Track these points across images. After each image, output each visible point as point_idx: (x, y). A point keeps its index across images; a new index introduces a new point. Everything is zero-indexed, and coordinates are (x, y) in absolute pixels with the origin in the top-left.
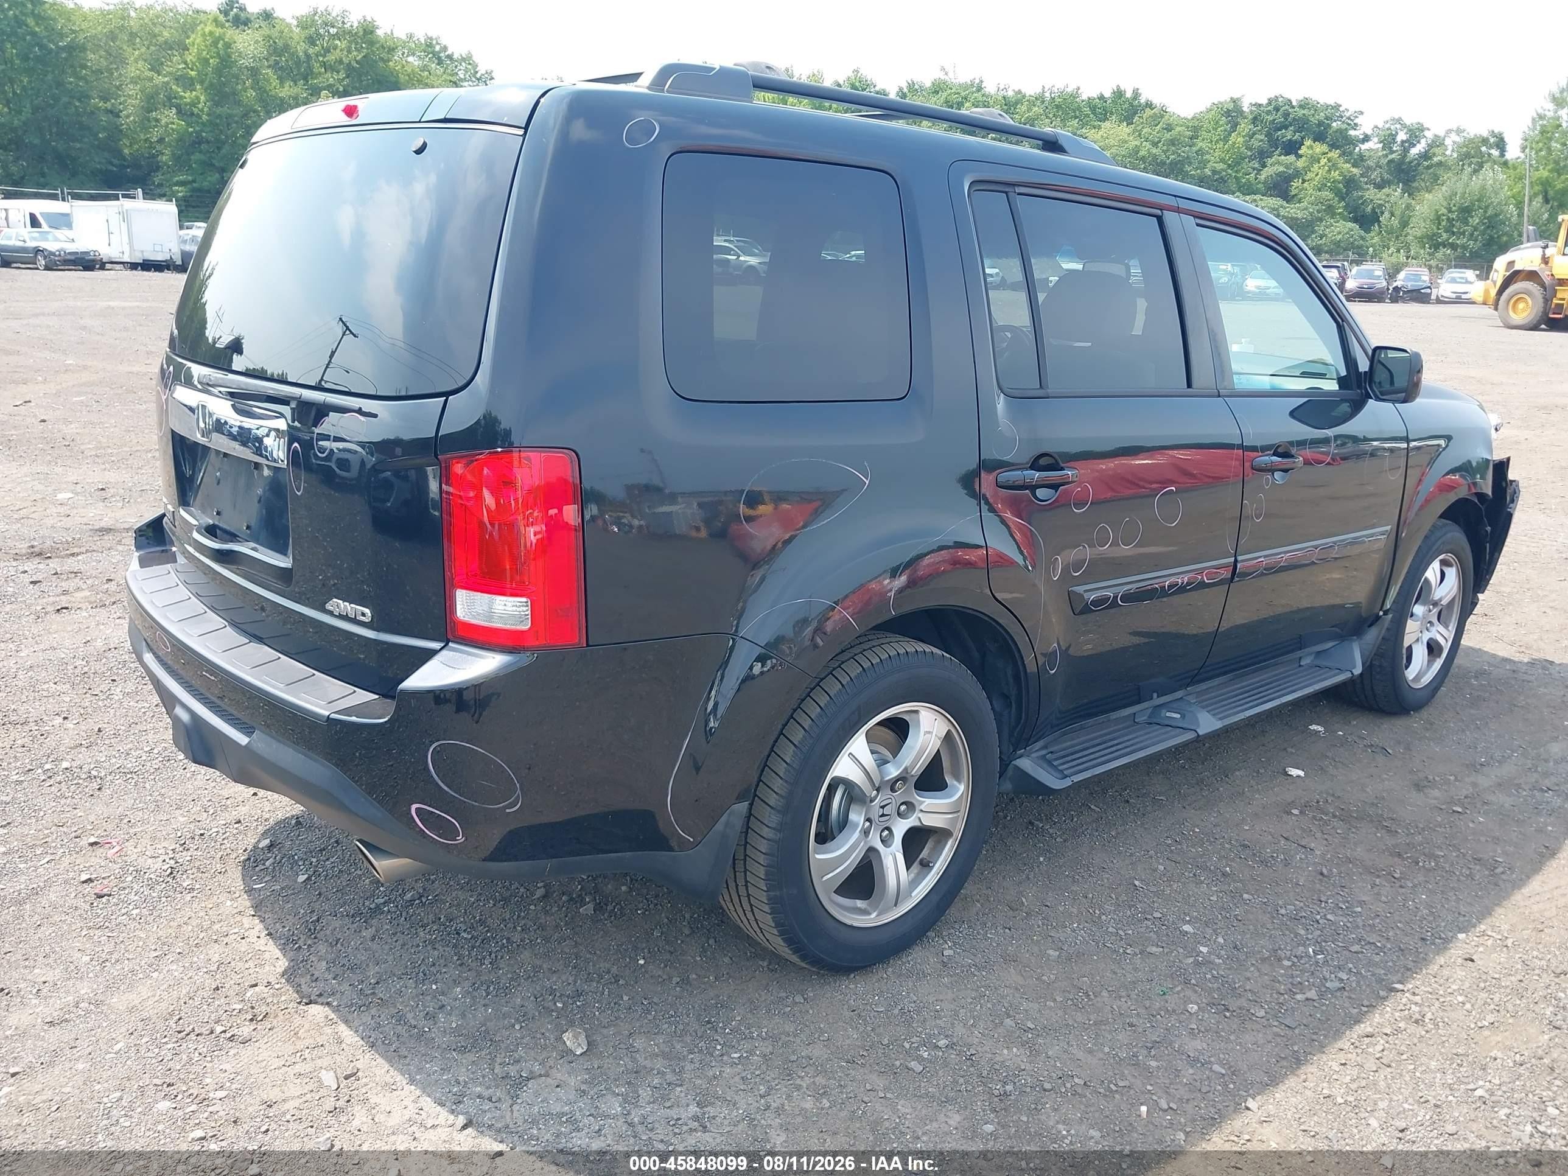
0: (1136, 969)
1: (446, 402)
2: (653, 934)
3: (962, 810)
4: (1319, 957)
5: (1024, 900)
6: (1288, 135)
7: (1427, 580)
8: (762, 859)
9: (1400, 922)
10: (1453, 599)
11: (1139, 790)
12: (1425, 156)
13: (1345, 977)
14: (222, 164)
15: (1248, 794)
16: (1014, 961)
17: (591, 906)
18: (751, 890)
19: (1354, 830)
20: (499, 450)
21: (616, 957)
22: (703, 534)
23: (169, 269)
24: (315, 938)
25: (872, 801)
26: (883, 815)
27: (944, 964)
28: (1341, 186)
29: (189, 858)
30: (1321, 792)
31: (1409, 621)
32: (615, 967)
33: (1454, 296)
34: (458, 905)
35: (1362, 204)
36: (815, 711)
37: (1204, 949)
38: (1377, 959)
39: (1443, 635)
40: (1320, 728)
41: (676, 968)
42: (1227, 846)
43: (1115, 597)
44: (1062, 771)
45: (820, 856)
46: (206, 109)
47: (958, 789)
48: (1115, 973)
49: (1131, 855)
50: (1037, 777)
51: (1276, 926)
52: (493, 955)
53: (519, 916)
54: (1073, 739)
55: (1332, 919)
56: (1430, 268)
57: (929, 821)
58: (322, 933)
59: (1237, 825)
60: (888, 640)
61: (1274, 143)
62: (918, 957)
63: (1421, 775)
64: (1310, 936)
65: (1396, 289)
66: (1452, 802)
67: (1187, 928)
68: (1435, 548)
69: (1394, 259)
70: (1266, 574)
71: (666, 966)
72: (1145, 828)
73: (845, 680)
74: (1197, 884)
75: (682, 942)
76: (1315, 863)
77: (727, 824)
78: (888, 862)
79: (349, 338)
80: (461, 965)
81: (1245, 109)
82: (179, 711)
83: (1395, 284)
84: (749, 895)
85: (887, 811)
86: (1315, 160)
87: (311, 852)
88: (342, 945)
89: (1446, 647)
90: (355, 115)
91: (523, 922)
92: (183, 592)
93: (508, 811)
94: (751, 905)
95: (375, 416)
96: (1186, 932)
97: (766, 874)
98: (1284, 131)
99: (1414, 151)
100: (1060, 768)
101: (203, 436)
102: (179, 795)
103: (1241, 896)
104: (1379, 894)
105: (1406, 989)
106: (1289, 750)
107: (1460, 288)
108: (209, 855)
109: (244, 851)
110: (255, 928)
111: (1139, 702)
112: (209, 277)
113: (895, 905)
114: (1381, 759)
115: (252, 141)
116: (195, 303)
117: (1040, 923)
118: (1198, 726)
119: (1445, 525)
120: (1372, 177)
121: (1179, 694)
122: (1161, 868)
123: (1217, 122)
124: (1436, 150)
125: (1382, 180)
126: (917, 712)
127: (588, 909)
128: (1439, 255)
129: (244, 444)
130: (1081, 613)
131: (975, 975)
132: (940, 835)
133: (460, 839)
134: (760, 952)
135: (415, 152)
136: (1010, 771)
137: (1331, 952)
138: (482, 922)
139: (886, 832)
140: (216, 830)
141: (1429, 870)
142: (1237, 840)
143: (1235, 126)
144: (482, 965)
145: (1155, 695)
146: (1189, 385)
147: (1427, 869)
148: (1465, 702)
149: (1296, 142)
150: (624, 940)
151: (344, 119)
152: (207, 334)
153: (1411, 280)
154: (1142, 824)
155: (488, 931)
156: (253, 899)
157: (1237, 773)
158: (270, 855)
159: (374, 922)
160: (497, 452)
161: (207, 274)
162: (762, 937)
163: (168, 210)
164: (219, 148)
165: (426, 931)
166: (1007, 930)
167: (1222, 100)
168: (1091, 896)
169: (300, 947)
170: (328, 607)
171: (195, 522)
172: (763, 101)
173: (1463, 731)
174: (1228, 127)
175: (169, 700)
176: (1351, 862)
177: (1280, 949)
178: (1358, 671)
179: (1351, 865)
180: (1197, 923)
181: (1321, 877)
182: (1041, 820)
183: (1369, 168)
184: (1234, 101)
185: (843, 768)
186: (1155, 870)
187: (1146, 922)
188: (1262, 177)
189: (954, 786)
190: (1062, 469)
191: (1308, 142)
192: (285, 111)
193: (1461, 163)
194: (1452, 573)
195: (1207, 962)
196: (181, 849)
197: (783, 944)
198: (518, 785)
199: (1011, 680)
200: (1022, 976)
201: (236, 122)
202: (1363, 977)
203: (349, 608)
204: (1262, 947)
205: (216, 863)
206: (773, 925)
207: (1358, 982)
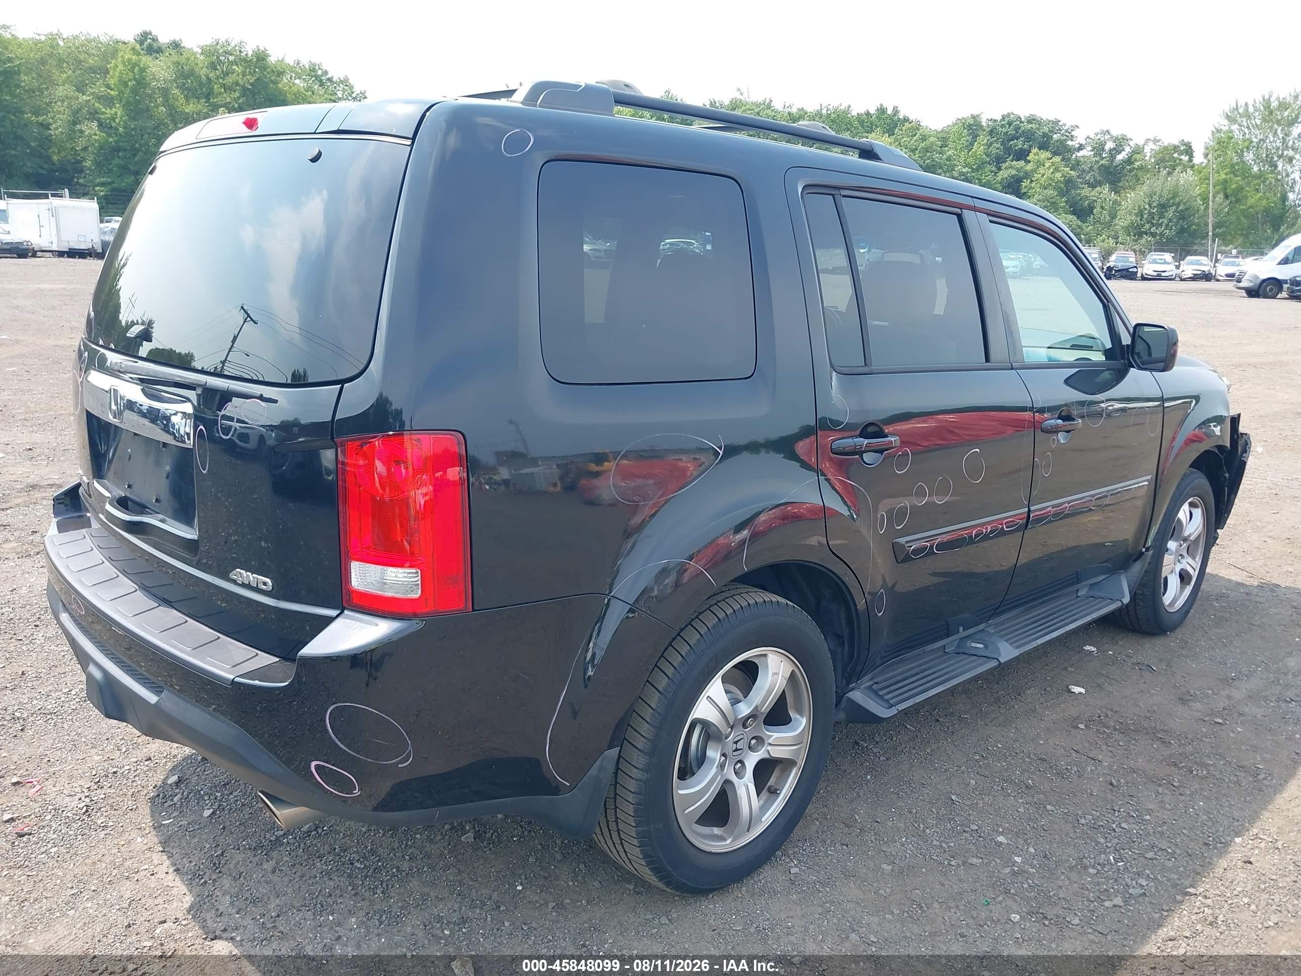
0: (961, 880)
1: (342, 389)
2: (528, 861)
3: (805, 742)
4: (1120, 864)
5: (857, 817)
6: (1019, 144)
7: (1179, 520)
8: (631, 797)
9: (1185, 829)
10: (1199, 535)
11: (946, 709)
12: (1129, 161)
13: (1144, 883)
14: (136, 168)
15: (1039, 710)
16: (853, 876)
17: (471, 835)
18: (621, 826)
19: (1133, 742)
20: (391, 433)
21: (495, 883)
22: (558, 489)
23: (91, 256)
24: (220, 872)
25: (727, 738)
26: (736, 750)
27: (793, 883)
28: (1062, 185)
29: (103, 796)
30: (1101, 707)
31: (1166, 556)
32: (496, 894)
33: (1155, 274)
34: (351, 835)
35: (1080, 200)
36: (677, 660)
37: (1018, 859)
38: (1170, 864)
39: (1191, 565)
40: (1093, 649)
41: (550, 893)
42: (1027, 759)
43: (932, 547)
44: (887, 701)
45: (683, 791)
46: (122, 123)
47: (801, 723)
48: (943, 885)
49: (946, 770)
50: (867, 708)
51: (1079, 835)
52: (385, 884)
53: (406, 845)
54: (894, 670)
55: (1126, 827)
56: (1135, 251)
57: (777, 753)
58: (226, 867)
59: (1033, 740)
60: (739, 591)
61: (1008, 151)
62: (768, 874)
63: (1184, 690)
64: (1109, 845)
65: (1110, 269)
66: (1213, 714)
67: (1001, 839)
68: (1186, 492)
69: (1105, 245)
70: (1053, 521)
71: (542, 891)
72: (955, 746)
73: (703, 630)
74: (1005, 796)
75: (555, 867)
76: (1104, 774)
77: (600, 769)
78: (742, 792)
79: (249, 325)
80: (356, 895)
81: (984, 124)
82: (92, 669)
83: (1108, 265)
84: (618, 830)
85: (739, 746)
86: (1040, 164)
87: (216, 787)
88: (245, 878)
89: (1195, 575)
90: (255, 127)
91: (410, 851)
92: (97, 556)
93: (400, 766)
94: (621, 839)
95: (275, 401)
96: (1001, 843)
97: (635, 811)
98: (1016, 141)
99: (1120, 157)
100: (886, 697)
101: (115, 418)
102: (95, 734)
103: (1045, 807)
104: (1162, 802)
105: (1198, 893)
106: (1069, 669)
107: (1160, 268)
108: (121, 793)
109: (154, 788)
110: (162, 863)
111: (948, 635)
112: (124, 265)
113: (748, 831)
114: (1147, 675)
115: (161, 150)
116: (110, 290)
117: (873, 838)
118: (1000, 655)
119: (1192, 473)
120: (1087, 178)
121: (982, 626)
122: (973, 782)
123: (961, 134)
124: (1138, 156)
125: (1095, 180)
126: (765, 655)
127: (468, 837)
128: (1143, 241)
129: (153, 421)
130: (903, 561)
131: (820, 892)
132: (786, 764)
133: (357, 792)
134: (628, 877)
135: (311, 160)
136: (844, 703)
137: (1129, 860)
138: (373, 852)
139: (739, 765)
140: (128, 767)
141: (1202, 778)
142: (1035, 754)
143: (975, 137)
144: (374, 894)
145: (961, 629)
146: (987, 360)
147: (1200, 777)
148: (1210, 623)
149: (1025, 150)
150: (502, 867)
151: (245, 131)
152: (121, 318)
153: (1122, 261)
154: (953, 741)
155: (379, 860)
156: (162, 835)
157: (1028, 692)
158: (178, 791)
159: (275, 854)
160: (389, 435)
161: (122, 263)
162: (631, 867)
163: (91, 206)
164: (134, 155)
165: (323, 862)
166: (845, 847)
167: (965, 116)
168: (915, 811)
169: (206, 882)
170: (233, 576)
171: (107, 494)
172: (624, 115)
173: (1213, 648)
174: (969, 138)
175: (83, 659)
176: (1134, 772)
177: (1084, 857)
178: (1126, 600)
179: (1135, 775)
180: (1009, 834)
181: (1111, 787)
182: (864, 740)
183: (1084, 171)
184: (973, 117)
185: (702, 710)
186: (968, 784)
187: (965, 834)
188: (999, 178)
189: (797, 719)
190: (886, 436)
191: (1035, 150)
192: (190, 124)
193: (1157, 167)
194: (1198, 513)
195: (1022, 872)
196: (95, 787)
197: (649, 872)
198: (409, 742)
199: (843, 622)
200: (862, 890)
201: (149, 134)
202: (1160, 882)
203: (251, 578)
204: (1069, 856)
205: (128, 800)
206: (641, 857)
207: (1156, 888)
